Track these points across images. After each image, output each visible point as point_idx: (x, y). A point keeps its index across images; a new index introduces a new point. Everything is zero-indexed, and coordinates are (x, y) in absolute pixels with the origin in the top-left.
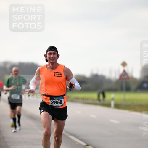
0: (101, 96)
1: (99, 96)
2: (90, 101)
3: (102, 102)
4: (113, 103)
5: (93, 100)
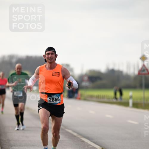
0: (118, 94)
1: (115, 94)
2: (106, 100)
3: (119, 100)
4: (131, 102)
5: (109, 98)
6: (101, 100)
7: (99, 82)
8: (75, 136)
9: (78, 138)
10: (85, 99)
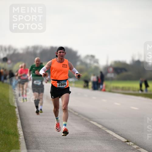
3: (144, 92)
6: (126, 92)
7: (124, 74)
8: (100, 128)
9: (103, 130)
10: (110, 91)
